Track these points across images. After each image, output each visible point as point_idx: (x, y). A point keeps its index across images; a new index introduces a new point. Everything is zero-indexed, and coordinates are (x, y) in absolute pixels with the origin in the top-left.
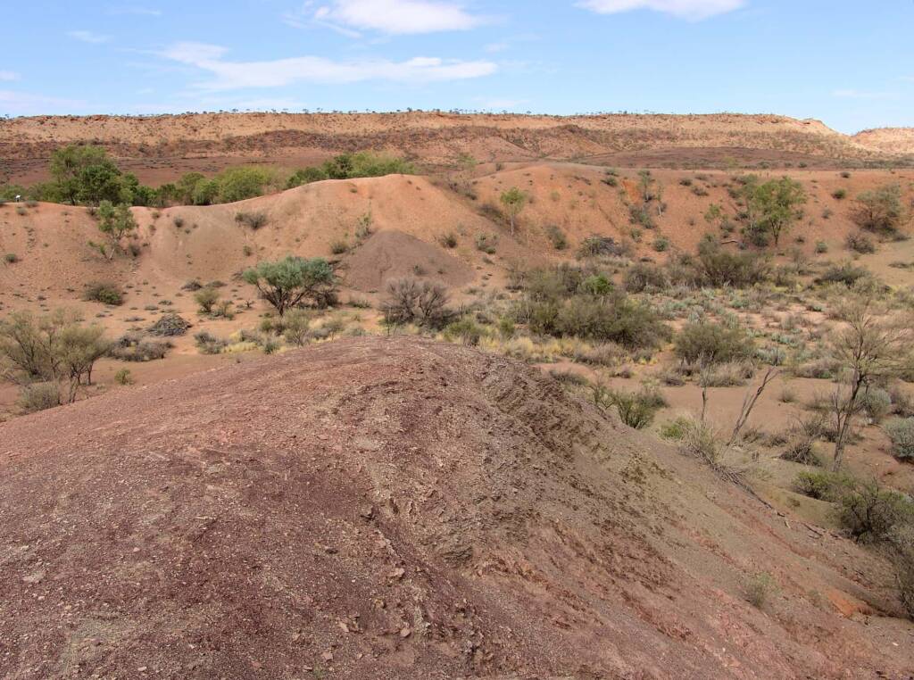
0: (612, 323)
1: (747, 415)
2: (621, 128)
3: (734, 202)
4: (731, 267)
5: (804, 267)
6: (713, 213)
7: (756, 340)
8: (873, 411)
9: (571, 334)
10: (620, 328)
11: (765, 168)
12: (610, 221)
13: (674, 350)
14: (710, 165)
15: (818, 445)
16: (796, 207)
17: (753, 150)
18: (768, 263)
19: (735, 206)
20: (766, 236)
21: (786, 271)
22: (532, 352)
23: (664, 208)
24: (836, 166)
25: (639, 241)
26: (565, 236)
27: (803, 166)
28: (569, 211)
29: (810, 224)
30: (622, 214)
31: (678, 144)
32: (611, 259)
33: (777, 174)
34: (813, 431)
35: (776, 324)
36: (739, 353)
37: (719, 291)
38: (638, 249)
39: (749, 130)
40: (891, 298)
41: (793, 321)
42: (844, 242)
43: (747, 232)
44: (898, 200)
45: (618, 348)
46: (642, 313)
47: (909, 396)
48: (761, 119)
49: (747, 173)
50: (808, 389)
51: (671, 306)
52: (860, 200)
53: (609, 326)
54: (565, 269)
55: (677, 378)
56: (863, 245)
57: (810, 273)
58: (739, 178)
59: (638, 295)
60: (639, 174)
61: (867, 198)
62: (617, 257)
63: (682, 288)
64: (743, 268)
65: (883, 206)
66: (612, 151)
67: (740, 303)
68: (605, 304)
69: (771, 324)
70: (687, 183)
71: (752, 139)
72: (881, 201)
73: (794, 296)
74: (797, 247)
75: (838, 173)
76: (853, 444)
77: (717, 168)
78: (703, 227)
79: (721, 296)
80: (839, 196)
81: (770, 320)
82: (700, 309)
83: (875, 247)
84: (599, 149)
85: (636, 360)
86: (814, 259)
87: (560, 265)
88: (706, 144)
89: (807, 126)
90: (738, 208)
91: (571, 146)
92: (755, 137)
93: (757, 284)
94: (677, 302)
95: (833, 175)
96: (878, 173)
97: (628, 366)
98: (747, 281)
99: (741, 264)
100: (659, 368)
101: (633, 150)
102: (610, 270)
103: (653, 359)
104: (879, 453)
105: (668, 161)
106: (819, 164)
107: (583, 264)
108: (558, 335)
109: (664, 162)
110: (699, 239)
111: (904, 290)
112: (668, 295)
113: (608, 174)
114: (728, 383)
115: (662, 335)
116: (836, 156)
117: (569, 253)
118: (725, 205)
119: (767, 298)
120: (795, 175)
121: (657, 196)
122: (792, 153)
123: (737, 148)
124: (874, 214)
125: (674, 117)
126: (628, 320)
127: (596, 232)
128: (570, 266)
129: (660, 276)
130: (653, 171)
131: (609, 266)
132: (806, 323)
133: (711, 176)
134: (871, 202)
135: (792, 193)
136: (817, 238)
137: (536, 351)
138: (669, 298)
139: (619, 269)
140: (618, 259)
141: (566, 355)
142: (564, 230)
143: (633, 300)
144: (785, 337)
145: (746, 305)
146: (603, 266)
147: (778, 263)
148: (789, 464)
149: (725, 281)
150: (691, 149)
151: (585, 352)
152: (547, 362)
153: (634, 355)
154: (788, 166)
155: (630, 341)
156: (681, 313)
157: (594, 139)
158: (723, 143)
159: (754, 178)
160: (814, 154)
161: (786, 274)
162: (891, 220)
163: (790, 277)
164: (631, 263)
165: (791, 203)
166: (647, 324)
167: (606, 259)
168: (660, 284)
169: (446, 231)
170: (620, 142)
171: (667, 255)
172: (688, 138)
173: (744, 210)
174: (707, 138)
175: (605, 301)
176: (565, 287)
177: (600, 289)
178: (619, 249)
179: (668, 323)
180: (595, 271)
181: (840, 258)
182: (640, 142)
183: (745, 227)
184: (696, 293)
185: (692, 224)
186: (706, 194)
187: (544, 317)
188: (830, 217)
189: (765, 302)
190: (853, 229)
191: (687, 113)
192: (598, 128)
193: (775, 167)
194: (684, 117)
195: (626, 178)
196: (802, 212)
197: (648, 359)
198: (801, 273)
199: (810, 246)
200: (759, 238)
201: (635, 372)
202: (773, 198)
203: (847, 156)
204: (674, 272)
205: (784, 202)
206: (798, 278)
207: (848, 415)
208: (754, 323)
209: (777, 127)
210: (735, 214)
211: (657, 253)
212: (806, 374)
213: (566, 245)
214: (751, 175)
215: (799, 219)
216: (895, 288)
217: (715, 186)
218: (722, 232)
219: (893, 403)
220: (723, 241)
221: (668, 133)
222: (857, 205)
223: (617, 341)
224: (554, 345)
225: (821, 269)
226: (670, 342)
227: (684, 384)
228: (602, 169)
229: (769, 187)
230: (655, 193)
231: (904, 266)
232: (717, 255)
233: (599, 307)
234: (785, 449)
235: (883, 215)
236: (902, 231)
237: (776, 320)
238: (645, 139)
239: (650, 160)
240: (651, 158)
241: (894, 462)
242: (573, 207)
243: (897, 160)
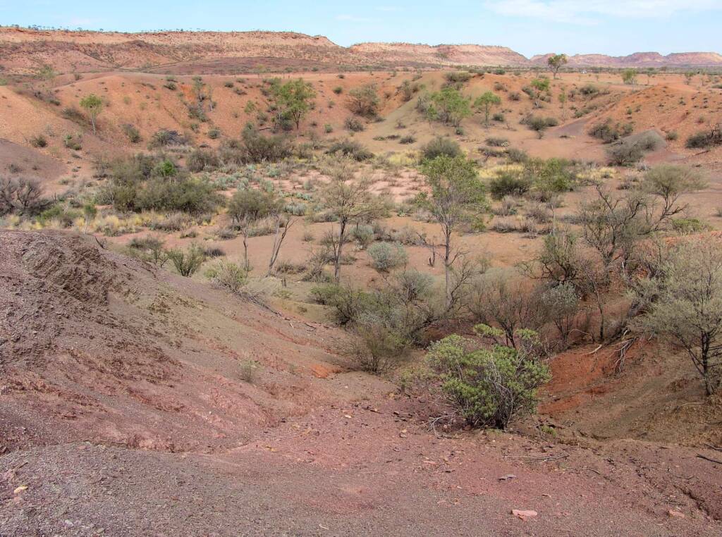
0: (179, 197)
1: (276, 254)
2: (180, 43)
3: (265, 98)
4: (266, 147)
5: (318, 143)
6: (251, 108)
7: (286, 199)
8: (360, 239)
9: (149, 208)
10: (186, 201)
11: (289, 72)
12: (173, 118)
13: (228, 212)
14: (250, 71)
15: (328, 268)
16: (309, 101)
17: (279, 58)
18: (293, 143)
19: (267, 101)
20: (290, 122)
21: (306, 147)
22: (118, 227)
23: (214, 106)
24: (338, 70)
25: (198, 132)
26: (138, 132)
27: (315, 70)
28: (140, 112)
29: (320, 112)
30: (182, 112)
31: (225, 55)
32: (177, 147)
33: (294, 77)
34: (325, 259)
35: (300, 186)
36: (272, 210)
37: (259, 165)
38: (197, 138)
39: (278, 44)
40: (375, 161)
41: (312, 183)
42: (343, 124)
43: (276, 121)
44: (376, 94)
45: (186, 216)
46: (203, 187)
47: (385, 228)
48: (285, 36)
49: (274, 76)
50: (320, 230)
51: (224, 180)
52: (352, 94)
53: (177, 200)
54: (140, 158)
55: (231, 233)
56: (356, 126)
57: (322, 147)
58: (268, 81)
59: (199, 173)
60: (194, 79)
61: (356, 92)
62: (181, 145)
63: (232, 165)
64: (275, 147)
65: (366, 98)
66: (174, 61)
67: (273, 173)
68: (173, 183)
69: (296, 187)
70: (230, 86)
71: (279, 51)
72: (366, 94)
73: (312, 165)
74: (312, 129)
75: (336, 75)
77: (255, 73)
78: (244, 119)
79: (261, 170)
80: (338, 92)
81: (297, 184)
82: (246, 180)
83: (364, 127)
84: (164, 60)
85: (200, 223)
86: (325, 137)
87: (136, 155)
88: (246, 54)
89: (317, 41)
90: (269, 103)
91: (140, 59)
92: (281, 49)
93: (286, 159)
94: (229, 176)
95: (333, 76)
96: (365, 74)
97: (193, 228)
98: (277, 157)
99: (274, 144)
100: (217, 227)
101: (190, 60)
102: (177, 156)
103: (213, 221)
104: (367, 268)
105: (218, 69)
106: (326, 68)
107: (154, 153)
108: (138, 211)
110: (243, 128)
111: (382, 155)
112: (222, 172)
113: (169, 80)
114: (268, 232)
115: (218, 202)
116: (338, 62)
117: (143, 144)
118: (259, 101)
119: (293, 168)
120: (308, 77)
121: (208, 97)
122: (307, 60)
123: (269, 57)
124: (362, 103)
125: (220, 34)
126: (191, 194)
127: (163, 127)
128: (145, 155)
129: (215, 158)
130: (203, 76)
131: (176, 153)
132: (319, 184)
133: (248, 79)
134: (358, 95)
135: (306, 90)
136: (326, 122)
137: (122, 226)
138: (222, 174)
139: (184, 155)
140: (182, 147)
141: (146, 226)
142: (137, 127)
143: (196, 178)
144: (306, 195)
145: (279, 175)
146: (170, 153)
147: (299, 142)
148: (308, 283)
149: (263, 157)
150: (235, 59)
151: (161, 221)
152: (131, 233)
153: (198, 220)
154: (305, 70)
155: (195, 209)
156: (232, 184)
157: (158, 52)
158: (258, 54)
159: (279, 80)
160: (323, 61)
161: (305, 149)
162: (373, 107)
163: (308, 152)
164: (193, 150)
165: (305, 97)
166: (206, 195)
167: (173, 147)
168: (215, 164)
169: (36, 133)
170: (180, 53)
171: (219, 142)
172: (232, 50)
173: (273, 104)
174: (246, 50)
175: (173, 181)
176: (140, 173)
177: (167, 172)
178: (182, 139)
179: (222, 192)
180: (164, 157)
181: (342, 135)
182: (196, 54)
183: (275, 117)
184: (242, 168)
185: (236, 117)
186: (244, 93)
187: (125, 197)
188: (333, 106)
189: (292, 171)
190: (350, 115)
191: (229, 30)
192: (161, 43)
193: (297, 71)
194: (227, 33)
195: (183, 83)
196: (314, 104)
197: (209, 221)
198: (316, 148)
199: (319, 131)
200: (286, 124)
201: (200, 232)
202: (292, 94)
203: (346, 62)
204: (225, 154)
205: (300, 97)
206: (314, 152)
207: (341, 245)
208: (285, 187)
209: (297, 41)
210: (267, 107)
211: (212, 140)
212: (320, 220)
213: (140, 139)
214: (276, 78)
215: (313, 109)
216: (377, 154)
217: (251, 87)
218: (259, 122)
219: (375, 233)
220: (260, 128)
221: (216, 46)
222: (350, 98)
223: (185, 210)
224: (136, 218)
225: (329, 144)
226: (225, 207)
227: (235, 237)
228: (164, 76)
229: (289, 87)
230: (206, 94)
231: (382, 139)
232: (255, 139)
233: (168, 186)
234: (306, 274)
235: (367, 104)
236: (380, 115)
237: (300, 184)
238: (199, 51)
239: (204, 68)
240: (204, 66)
241: (376, 272)
242: (143, 109)
243: (377, 65)
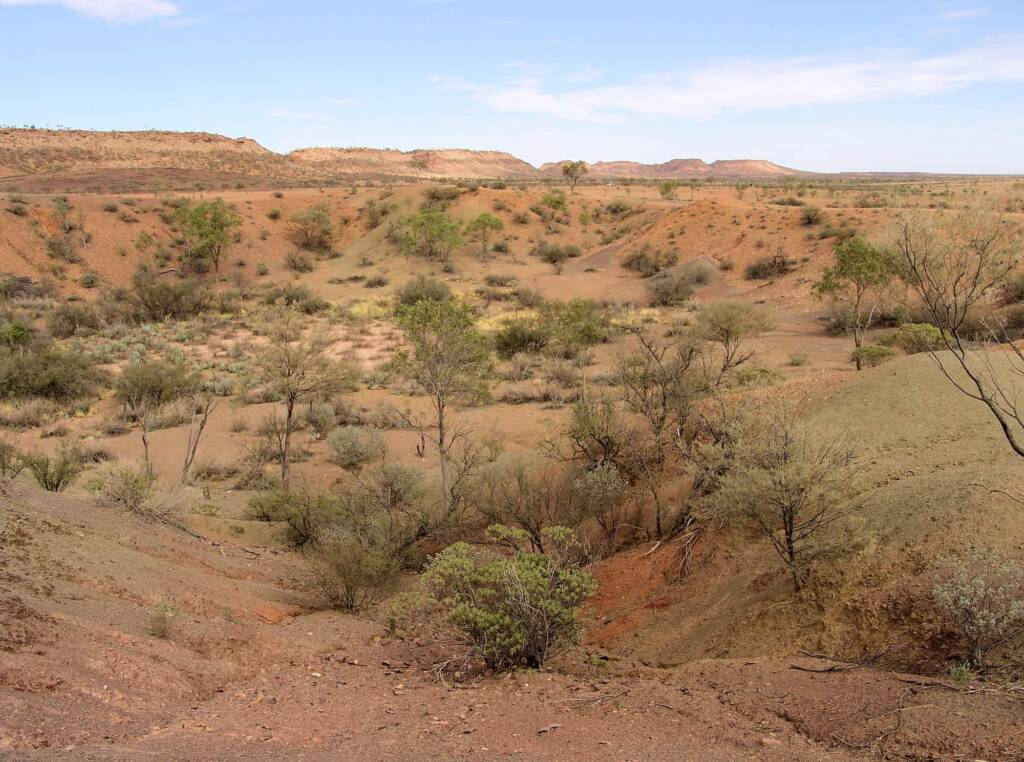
0: (37, 375)
1: (193, 452)
2: (30, 146)
3: (167, 227)
4: (171, 298)
5: (247, 291)
6: (145, 242)
7: (204, 373)
8: (318, 425)
10: (48, 381)
11: (201, 189)
12: (24, 257)
13: (115, 396)
14: (142, 188)
15: (271, 469)
16: (232, 230)
17: (187, 171)
18: (210, 291)
19: (170, 232)
20: (204, 262)
21: (230, 297)
23: (88, 239)
24: (273, 185)
25: (63, 278)
27: (240, 187)
29: (249, 246)
30: (38, 248)
31: (103, 165)
32: (30, 301)
33: (209, 196)
34: (267, 456)
35: (224, 353)
36: (183, 390)
37: (160, 325)
38: (63, 287)
39: (182, 149)
40: (332, 314)
41: (240, 348)
42: (284, 263)
43: (185, 260)
44: (330, 218)
45: (50, 404)
46: (75, 360)
47: (350, 406)
48: (194, 137)
49: (179, 196)
50: (257, 415)
51: (108, 348)
52: (294, 220)
53: (34, 380)
55: (121, 426)
56: (302, 265)
57: (254, 296)
58: (170, 203)
59: (68, 340)
60: (54, 201)
61: (301, 217)
62: (38, 299)
63: (119, 326)
64: (184, 298)
65: (315, 224)
66: (21, 173)
67: (184, 336)
68: (27, 355)
69: (218, 354)
70: (112, 210)
71: (186, 159)
72: (314, 220)
73: (240, 321)
74: (238, 270)
75: (272, 192)
76: (304, 461)
77: (150, 191)
78: (135, 259)
79: (164, 331)
80: (274, 216)
81: (219, 350)
82: (141, 346)
83: (314, 265)
84: (4, 171)
85: (72, 414)
86: (257, 281)
88: (136, 165)
89: (243, 146)
90: (173, 234)
92: (188, 157)
93: (201, 314)
94: (115, 342)
95: (266, 195)
96: (311, 192)
97: (62, 421)
98: (188, 312)
99: (181, 294)
100: (99, 419)
101: (48, 172)
102: (30, 315)
103: (92, 409)
104: (328, 465)
105: (93, 185)
106: (256, 184)
109: (89, 185)
110: (134, 271)
111: (342, 305)
112: (104, 336)
113: (14, 201)
114: (178, 422)
115: (99, 381)
116: (272, 176)
118: (158, 231)
119: (213, 327)
120: (230, 196)
121: (78, 226)
122: (228, 173)
123: (170, 169)
124: (309, 233)
125: (94, 134)
126: (56, 371)
127: (8, 272)
129: (93, 317)
130: (71, 197)
131: (28, 311)
132: (252, 348)
133: (140, 200)
134: (305, 221)
135: (227, 215)
136: (258, 260)
138: (105, 340)
139: (42, 312)
140: (40, 301)
143: (63, 347)
144: (234, 366)
145: (191, 337)
146: (19, 310)
147: (219, 290)
148: (241, 493)
149: (166, 313)
150: (118, 171)
151: (6, 413)
153: (69, 409)
154: (225, 187)
155: (62, 394)
156: (121, 354)
158: (154, 163)
159: (187, 201)
160: (251, 173)
161: (229, 299)
162: (325, 238)
163: (233, 303)
164: (56, 304)
165: (227, 225)
166: (80, 372)
167: (25, 302)
168: (93, 326)
170: (31, 162)
171: (98, 292)
172: (114, 158)
173: (180, 236)
174: (135, 158)
175: (25, 351)
177: (16, 338)
178: (38, 290)
179: (106, 367)
180: (10, 317)
181: (282, 278)
182: (56, 162)
183: (182, 254)
184: (135, 330)
185: (124, 255)
186: (136, 221)
188: (267, 237)
189: (210, 332)
190: (292, 249)
191: (109, 130)
193: (212, 188)
194: (105, 134)
195: (38, 206)
196: (239, 234)
197: (86, 410)
198: (245, 297)
199: (248, 272)
200: (199, 263)
201: (72, 428)
202: (208, 221)
203: (284, 175)
204: (108, 310)
205: (219, 224)
206: (242, 303)
207: (288, 434)
208: (201, 355)
209: (211, 146)
210: (170, 241)
211: (87, 290)
212: (256, 400)
214: (183, 198)
215: (238, 241)
216: (334, 303)
217: (145, 212)
218: (158, 261)
219: (336, 414)
220: (161, 271)
221: (89, 152)
222: (292, 225)
223: (47, 396)
225: (264, 292)
226: (110, 388)
227: (129, 431)
228: (5, 195)
229: (203, 212)
230: (75, 222)
231: (340, 281)
232: (154, 287)
233: (18, 360)
234: (238, 480)
235: (317, 233)
236: (336, 248)
237: (224, 349)
238: (63, 159)
239: (71, 183)
240: (71, 181)
241: (341, 470)
243: (329, 179)
